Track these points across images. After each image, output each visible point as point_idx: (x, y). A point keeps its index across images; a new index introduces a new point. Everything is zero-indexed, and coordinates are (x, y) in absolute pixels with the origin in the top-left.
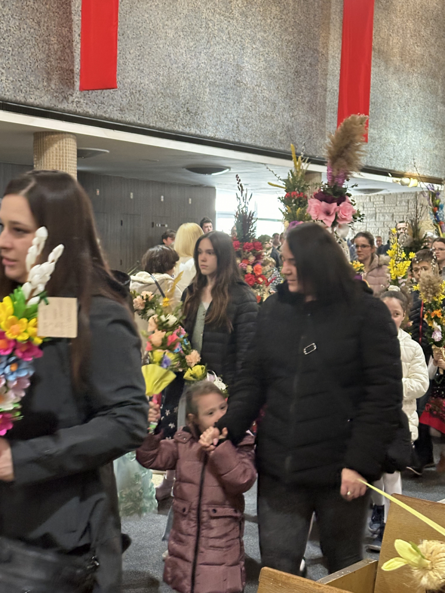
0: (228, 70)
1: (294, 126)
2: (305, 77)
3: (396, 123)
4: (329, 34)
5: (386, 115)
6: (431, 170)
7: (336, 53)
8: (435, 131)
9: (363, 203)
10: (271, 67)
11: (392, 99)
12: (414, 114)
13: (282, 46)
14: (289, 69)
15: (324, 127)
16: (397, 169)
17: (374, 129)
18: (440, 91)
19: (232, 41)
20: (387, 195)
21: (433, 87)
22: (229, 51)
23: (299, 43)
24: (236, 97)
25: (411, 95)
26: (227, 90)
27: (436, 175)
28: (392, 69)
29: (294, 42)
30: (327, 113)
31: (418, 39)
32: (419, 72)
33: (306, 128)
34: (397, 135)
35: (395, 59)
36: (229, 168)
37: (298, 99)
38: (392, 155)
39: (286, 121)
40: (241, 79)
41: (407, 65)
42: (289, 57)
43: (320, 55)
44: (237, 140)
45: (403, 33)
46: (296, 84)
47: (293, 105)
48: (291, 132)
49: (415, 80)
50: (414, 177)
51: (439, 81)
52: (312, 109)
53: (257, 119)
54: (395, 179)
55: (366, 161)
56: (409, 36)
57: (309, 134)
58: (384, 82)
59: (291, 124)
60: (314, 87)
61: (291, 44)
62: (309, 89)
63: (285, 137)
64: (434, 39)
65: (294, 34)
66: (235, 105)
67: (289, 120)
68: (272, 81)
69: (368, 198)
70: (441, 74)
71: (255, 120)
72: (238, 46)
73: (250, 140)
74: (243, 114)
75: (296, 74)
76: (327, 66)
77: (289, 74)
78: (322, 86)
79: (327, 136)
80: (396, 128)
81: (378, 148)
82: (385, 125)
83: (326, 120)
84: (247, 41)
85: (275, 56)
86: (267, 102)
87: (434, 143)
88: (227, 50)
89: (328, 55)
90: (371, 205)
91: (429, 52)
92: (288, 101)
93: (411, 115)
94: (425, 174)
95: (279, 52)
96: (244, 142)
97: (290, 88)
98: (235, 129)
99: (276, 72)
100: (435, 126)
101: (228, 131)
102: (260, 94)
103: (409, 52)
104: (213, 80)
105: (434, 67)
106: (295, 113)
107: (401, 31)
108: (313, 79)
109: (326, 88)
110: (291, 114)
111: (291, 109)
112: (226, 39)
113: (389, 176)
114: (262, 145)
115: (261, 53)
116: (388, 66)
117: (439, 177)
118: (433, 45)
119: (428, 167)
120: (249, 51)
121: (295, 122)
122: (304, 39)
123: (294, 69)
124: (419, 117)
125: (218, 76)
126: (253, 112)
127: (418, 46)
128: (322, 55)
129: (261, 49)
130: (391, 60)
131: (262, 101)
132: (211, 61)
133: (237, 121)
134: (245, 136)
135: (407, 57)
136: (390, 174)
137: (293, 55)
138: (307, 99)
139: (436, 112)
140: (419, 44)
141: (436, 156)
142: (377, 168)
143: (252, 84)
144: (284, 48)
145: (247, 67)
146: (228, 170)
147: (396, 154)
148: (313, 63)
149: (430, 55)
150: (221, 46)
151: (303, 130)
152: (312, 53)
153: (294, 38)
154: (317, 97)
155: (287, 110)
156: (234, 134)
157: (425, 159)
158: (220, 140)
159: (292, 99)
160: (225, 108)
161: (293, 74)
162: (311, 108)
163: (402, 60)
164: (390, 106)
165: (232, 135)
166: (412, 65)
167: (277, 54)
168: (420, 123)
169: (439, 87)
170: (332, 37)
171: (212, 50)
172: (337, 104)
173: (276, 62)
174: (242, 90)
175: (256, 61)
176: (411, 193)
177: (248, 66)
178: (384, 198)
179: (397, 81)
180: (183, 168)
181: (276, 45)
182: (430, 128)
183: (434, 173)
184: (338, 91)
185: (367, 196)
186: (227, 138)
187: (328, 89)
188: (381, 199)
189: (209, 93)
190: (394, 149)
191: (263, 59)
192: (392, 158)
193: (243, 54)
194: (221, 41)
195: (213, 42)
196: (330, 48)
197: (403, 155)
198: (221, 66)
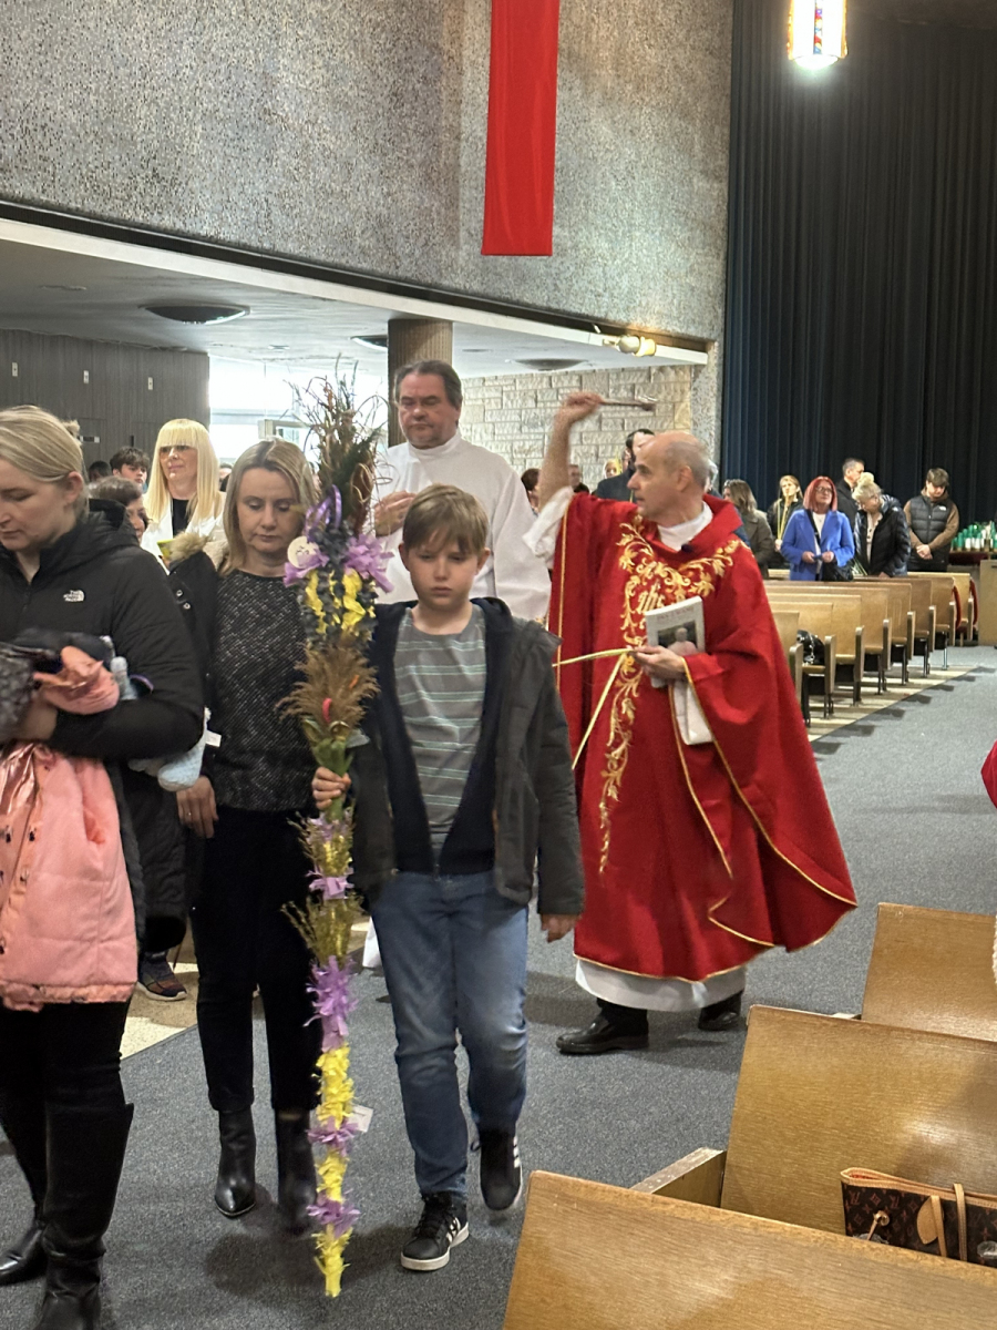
0: (244, 86)
1: (393, 216)
2: (413, 108)
3: (608, 215)
4: (464, 11)
5: (588, 197)
6: (681, 319)
7: (478, 56)
8: (688, 234)
9: (536, 393)
10: (340, 83)
11: (600, 161)
12: (646, 196)
13: (362, 34)
14: (378, 88)
15: (456, 219)
16: (612, 317)
17: (562, 226)
18: (697, 148)
19: (251, 18)
20: (587, 373)
21: (682, 136)
22: (245, 41)
23: (398, 30)
24: (264, 148)
25: (638, 155)
26: (243, 130)
27: (693, 331)
28: (597, 96)
29: (388, 27)
30: (461, 190)
31: (650, 31)
32: (654, 103)
33: (417, 220)
34: (612, 242)
35: (604, 73)
36: (246, 308)
37: (400, 155)
38: (602, 285)
39: (374, 204)
40: (273, 105)
41: (629, 87)
42: (377, 61)
43: (445, 57)
44: (266, 245)
45: (620, 16)
46: (394, 120)
47: (389, 168)
48: (386, 230)
49: (648, 121)
50: (649, 335)
51: (694, 125)
52: (430, 178)
53: (312, 198)
54: (608, 339)
55: (546, 298)
56: (631, 22)
57: (424, 235)
58: (582, 124)
59: (385, 212)
60: (433, 131)
61: (382, 31)
62: (423, 135)
63: (373, 240)
64: (684, 31)
65: (388, 8)
66: (260, 164)
67: (382, 202)
68: (341, 113)
69: (546, 380)
70: (699, 109)
71: (306, 199)
72: (266, 30)
73: (297, 244)
74: (281, 186)
75: (395, 99)
76: (461, 83)
77: (379, 99)
78: (451, 129)
79: (462, 241)
80: (609, 225)
81: (572, 269)
82: (585, 218)
83: (461, 204)
84: (284, 21)
85: (347, 57)
86: (332, 161)
87: (688, 259)
88: (240, 40)
89: (461, 60)
90: (552, 394)
91: (673, 59)
92: (378, 158)
93: (639, 197)
94: (669, 329)
95: (356, 49)
96: (282, 251)
97: (383, 132)
98: (263, 219)
99: (350, 93)
100: (690, 223)
101: (247, 223)
102: (316, 142)
103: (632, 58)
104: (210, 107)
105: (684, 93)
106: (394, 188)
107: (615, 11)
108: (430, 112)
109: (460, 134)
110: (385, 190)
111: (385, 176)
112: (238, 13)
113: (594, 331)
114: (323, 257)
115: (316, 50)
116: (590, 88)
117: (699, 335)
118: (680, 44)
119: (675, 313)
120: (290, 44)
121: (393, 208)
122: (408, 21)
123: (388, 88)
124: (655, 203)
125: (221, 98)
126: (302, 182)
127: (650, 46)
128: (449, 58)
129: (317, 40)
130: (595, 75)
131: (320, 157)
132: (205, 62)
133: (267, 201)
134: (285, 236)
135: (630, 70)
136: (596, 328)
137: (387, 55)
138: (418, 155)
139: (690, 193)
140: (652, 43)
141: (692, 289)
142: (569, 314)
143: (297, 119)
144: (368, 39)
145: (287, 79)
146: (244, 313)
147: (610, 283)
148: (430, 76)
149: (676, 67)
150: (226, 30)
151: (412, 227)
152: (427, 52)
153: (389, 18)
154: (439, 153)
155: (375, 179)
156: (260, 232)
157: (670, 294)
158: (229, 244)
159: (385, 155)
160: (238, 172)
161: (388, 100)
162: (428, 177)
163: (619, 76)
164: (595, 176)
165: (256, 234)
166: (638, 89)
167: (352, 52)
168: (657, 216)
169: (696, 137)
170: (468, 18)
171: (207, 38)
172: (484, 170)
173: (350, 69)
174: (275, 132)
175: (304, 65)
176: (639, 370)
177: (287, 77)
178: (580, 380)
179: (609, 121)
180: (140, 306)
181: (349, 32)
182: (679, 228)
183: (688, 327)
184: (485, 140)
185: (543, 376)
186: (244, 241)
187: (463, 136)
188: (575, 383)
189: (202, 135)
190: (605, 274)
191: (321, 63)
192: (601, 291)
193: (276, 50)
194: (227, 19)
195: (210, 19)
196: (467, 43)
197: (625, 284)
198: (228, 73)
